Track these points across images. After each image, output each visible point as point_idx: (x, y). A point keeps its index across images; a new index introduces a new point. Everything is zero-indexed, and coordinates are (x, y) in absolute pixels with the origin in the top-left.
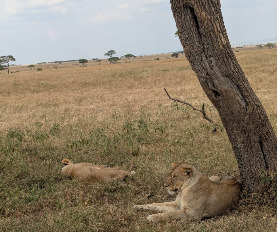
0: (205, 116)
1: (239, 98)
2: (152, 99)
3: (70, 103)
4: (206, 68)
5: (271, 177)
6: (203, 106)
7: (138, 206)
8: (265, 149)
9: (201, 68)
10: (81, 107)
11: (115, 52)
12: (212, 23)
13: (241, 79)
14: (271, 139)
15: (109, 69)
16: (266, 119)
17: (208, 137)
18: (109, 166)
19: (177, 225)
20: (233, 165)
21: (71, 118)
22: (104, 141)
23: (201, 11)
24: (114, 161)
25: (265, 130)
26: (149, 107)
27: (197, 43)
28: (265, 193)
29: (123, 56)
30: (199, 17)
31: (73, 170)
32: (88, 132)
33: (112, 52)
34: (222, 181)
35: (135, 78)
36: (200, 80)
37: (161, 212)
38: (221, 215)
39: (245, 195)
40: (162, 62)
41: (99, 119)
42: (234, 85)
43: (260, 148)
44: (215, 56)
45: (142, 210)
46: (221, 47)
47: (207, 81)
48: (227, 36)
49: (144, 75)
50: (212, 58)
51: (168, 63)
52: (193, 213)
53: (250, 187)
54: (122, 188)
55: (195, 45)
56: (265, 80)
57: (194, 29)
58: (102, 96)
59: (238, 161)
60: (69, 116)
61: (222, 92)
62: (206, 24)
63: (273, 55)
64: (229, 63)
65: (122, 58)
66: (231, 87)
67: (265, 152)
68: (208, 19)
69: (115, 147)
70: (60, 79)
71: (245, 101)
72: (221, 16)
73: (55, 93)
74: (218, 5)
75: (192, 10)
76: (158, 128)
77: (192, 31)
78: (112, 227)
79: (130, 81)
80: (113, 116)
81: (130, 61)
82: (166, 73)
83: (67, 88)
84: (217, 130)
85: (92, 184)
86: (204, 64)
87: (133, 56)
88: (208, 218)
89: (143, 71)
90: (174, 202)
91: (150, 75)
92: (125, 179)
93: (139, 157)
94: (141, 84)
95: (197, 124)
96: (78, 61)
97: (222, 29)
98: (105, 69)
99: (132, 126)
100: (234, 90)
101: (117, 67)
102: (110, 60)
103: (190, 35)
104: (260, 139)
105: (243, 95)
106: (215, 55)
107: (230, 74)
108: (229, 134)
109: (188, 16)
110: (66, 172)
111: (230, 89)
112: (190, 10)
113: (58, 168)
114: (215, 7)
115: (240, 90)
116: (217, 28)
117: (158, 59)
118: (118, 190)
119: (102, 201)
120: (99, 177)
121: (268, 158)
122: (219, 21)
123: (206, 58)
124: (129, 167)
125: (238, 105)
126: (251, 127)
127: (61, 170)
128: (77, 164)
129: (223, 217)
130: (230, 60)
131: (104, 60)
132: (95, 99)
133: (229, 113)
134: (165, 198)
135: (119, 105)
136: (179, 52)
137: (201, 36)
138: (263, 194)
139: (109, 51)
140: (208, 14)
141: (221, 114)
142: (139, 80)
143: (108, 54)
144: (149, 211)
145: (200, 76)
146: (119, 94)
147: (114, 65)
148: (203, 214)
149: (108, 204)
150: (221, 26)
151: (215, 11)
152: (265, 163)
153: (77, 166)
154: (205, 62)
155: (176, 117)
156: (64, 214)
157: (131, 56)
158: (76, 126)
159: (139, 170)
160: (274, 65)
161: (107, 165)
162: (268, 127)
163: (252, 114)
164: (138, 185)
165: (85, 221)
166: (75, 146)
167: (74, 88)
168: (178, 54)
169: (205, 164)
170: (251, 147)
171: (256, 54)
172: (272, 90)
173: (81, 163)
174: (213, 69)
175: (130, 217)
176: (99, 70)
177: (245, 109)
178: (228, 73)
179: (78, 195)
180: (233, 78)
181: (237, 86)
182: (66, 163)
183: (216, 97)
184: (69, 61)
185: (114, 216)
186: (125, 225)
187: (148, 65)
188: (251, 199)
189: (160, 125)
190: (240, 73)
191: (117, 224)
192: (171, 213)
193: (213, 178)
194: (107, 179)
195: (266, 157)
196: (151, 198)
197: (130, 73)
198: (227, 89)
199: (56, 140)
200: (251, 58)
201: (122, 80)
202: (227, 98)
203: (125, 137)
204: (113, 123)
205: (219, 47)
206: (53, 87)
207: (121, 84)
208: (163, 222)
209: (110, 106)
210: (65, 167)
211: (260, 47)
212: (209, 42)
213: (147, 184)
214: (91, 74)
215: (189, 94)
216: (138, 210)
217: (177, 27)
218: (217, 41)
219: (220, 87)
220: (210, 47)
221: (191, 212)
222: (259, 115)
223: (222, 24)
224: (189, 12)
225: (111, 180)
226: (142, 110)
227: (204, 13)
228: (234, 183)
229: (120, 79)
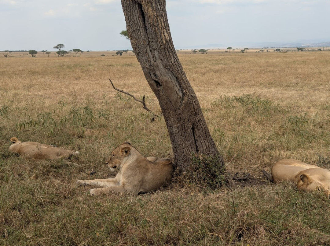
0: (145, 107)
1: (177, 88)
2: (97, 90)
3: (19, 89)
4: (150, 60)
5: (200, 159)
6: (144, 97)
7: (82, 181)
8: (196, 134)
9: (145, 60)
10: (30, 93)
11: (64, 46)
12: (157, 19)
13: (180, 72)
14: (202, 126)
15: (57, 61)
16: (199, 108)
17: (147, 124)
18: (55, 146)
19: (116, 198)
20: (167, 149)
21: (19, 102)
22: (51, 123)
23: (148, 7)
24: (60, 142)
25: (197, 118)
26: (94, 96)
27: (143, 37)
28: (194, 172)
29: (71, 50)
30: (146, 13)
31: (21, 148)
32: (36, 115)
33: (61, 46)
34: (158, 161)
35: (82, 70)
36: (143, 70)
37: (102, 187)
38: (155, 191)
39: (176, 174)
40: (107, 58)
41: (47, 104)
42: (174, 77)
43: (192, 133)
44: (159, 50)
45: (85, 185)
46: (164, 42)
47: (150, 72)
48: (170, 33)
49: (91, 68)
50: (155, 51)
51: (113, 60)
52: (131, 189)
53: (181, 167)
54: (67, 165)
55: (141, 38)
56: (197, 80)
57: (141, 23)
58: (50, 85)
59: (173, 144)
60: (18, 100)
61: (163, 82)
62: (152, 19)
63: (205, 59)
64: (171, 57)
65: (70, 52)
66: (171, 78)
67: (196, 137)
68: (154, 15)
69: (62, 130)
70: (10, 67)
71: (182, 91)
72: (165, 13)
73: (4, 79)
74: (163, 4)
75: (140, 6)
76: (102, 115)
77: (140, 25)
78: (56, 199)
79: (77, 73)
80: (61, 102)
81: (78, 55)
82: (111, 68)
83: (17, 75)
84: (155, 119)
85: (38, 161)
86: (148, 56)
87: (81, 50)
88: (144, 193)
89: (90, 65)
90: (114, 179)
91: (96, 69)
92: (70, 158)
93: (84, 139)
94: (88, 76)
95: (138, 113)
96: (28, 52)
97: (166, 26)
98: (54, 61)
99: (78, 112)
100: (173, 81)
101: (65, 60)
102: (59, 53)
103: (137, 29)
104: (193, 126)
105: (180, 86)
106: (159, 48)
107: (170, 67)
108: (167, 120)
109: (136, 11)
110: (14, 149)
111: (170, 80)
112: (138, 6)
113: (6, 145)
114: (161, 5)
115: (179, 82)
116: (162, 24)
117: (104, 55)
118: (63, 167)
119: (47, 177)
120: (45, 155)
121: (198, 143)
122: (163, 18)
123: (151, 50)
124: (74, 148)
125: (176, 95)
126: (185, 115)
127: (9, 147)
128: (24, 143)
129: (157, 192)
130: (171, 54)
131: (54, 53)
132: (44, 87)
133: (167, 101)
134: (106, 175)
135: (65, 93)
136: (124, 51)
137: (147, 31)
138: (192, 173)
139: (58, 44)
140: (155, 11)
141: (160, 103)
142: (86, 72)
143: (57, 47)
144: (91, 186)
145: (144, 67)
146: (66, 83)
147: (62, 58)
148: (139, 190)
149: (53, 179)
150: (165, 23)
151: (161, 8)
152: (196, 146)
153: (24, 144)
154: (149, 54)
155: (119, 106)
156: (10, 186)
157: (79, 50)
158: (24, 109)
159: (83, 150)
160: (205, 67)
161: (53, 145)
162: (200, 115)
163: (187, 104)
164: (82, 163)
165: (31, 192)
166: (23, 126)
167: (23, 76)
168: (122, 53)
169: (143, 147)
170: (185, 132)
171: (190, 58)
172: (202, 88)
173: (29, 142)
174: (156, 61)
175: (73, 190)
176: (48, 61)
177: (182, 99)
178: (169, 66)
179: (25, 170)
180: (173, 70)
181: (176, 78)
182: (14, 141)
183: (157, 87)
184: (20, 51)
185: (59, 189)
186: (68, 198)
187: (95, 60)
188: (182, 177)
189: (104, 113)
190: (179, 66)
191: (62, 196)
192: (111, 187)
193: (149, 158)
194: (53, 157)
195: (197, 142)
196: (93, 175)
197: (77, 65)
198: (167, 80)
199: (5, 121)
200: (186, 61)
201: (69, 72)
202: (167, 88)
203: (71, 121)
204: (60, 109)
205: (163, 42)
206: (3, 73)
207: (68, 75)
208: (103, 195)
209: (58, 94)
210: (12, 146)
211: (195, 52)
212: (154, 36)
213: (90, 162)
214: (40, 64)
215: (131, 87)
216: (81, 185)
217: (126, 21)
218: (161, 36)
219: (161, 78)
220: (154, 41)
221: (129, 188)
222: (193, 105)
223: (166, 21)
224: (137, 8)
225: (57, 158)
226: (88, 99)
227: (150, 10)
228: (168, 163)
229: (67, 71)
